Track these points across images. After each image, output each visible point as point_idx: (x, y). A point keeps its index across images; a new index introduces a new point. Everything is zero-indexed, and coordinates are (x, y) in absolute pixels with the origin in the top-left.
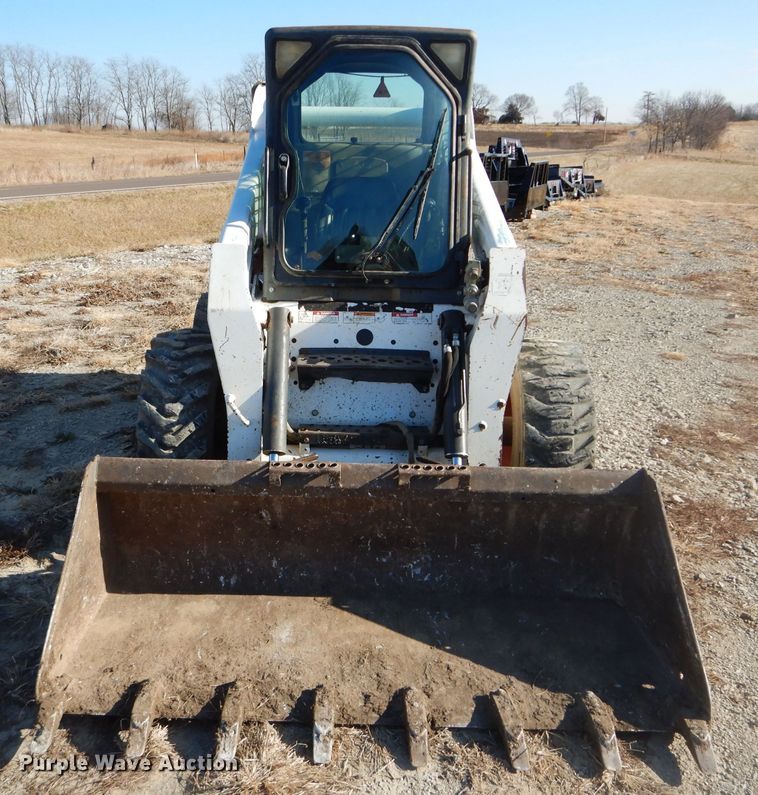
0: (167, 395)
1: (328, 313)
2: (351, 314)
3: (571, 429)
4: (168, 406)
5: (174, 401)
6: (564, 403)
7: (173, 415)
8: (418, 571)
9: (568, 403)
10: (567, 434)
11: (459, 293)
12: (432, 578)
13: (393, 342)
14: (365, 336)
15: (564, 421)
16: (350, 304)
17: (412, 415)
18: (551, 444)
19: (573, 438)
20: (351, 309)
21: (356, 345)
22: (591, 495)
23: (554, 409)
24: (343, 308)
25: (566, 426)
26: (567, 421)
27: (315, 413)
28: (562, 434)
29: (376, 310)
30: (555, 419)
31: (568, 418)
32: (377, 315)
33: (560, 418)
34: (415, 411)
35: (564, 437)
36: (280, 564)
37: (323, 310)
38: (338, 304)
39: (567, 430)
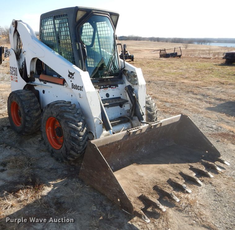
0: (77, 120)
2: (103, 89)
4: (79, 124)
5: (79, 122)
7: (80, 126)
11: (122, 81)
12: (147, 151)
13: (113, 96)
14: (107, 95)
17: (121, 114)
20: (103, 88)
21: (106, 98)
24: (101, 88)
29: (107, 88)
34: (121, 113)
36: (119, 159)
38: (99, 87)
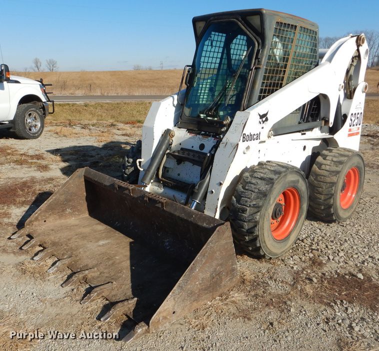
1: (193, 135)
2: (201, 136)
3: (248, 204)
5: (131, 158)
6: (250, 190)
7: (130, 163)
8: (167, 244)
9: (252, 191)
10: (246, 206)
12: (170, 248)
14: (202, 146)
15: (246, 199)
16: (203, 133)
18: (239, 209)
19: (248, 208)
21: (198, 149)
22: (203, 227)
23: (245, 192)
24: (199, 134)
25: (246, 202)
26: (248, 199)
27: (179, 175)
28: (244, 205)
29: (210, 136)
30: (243, 197)
31: (249, 198)
32: (210, 138)
33: (245, 197)
35: (244, 207)
37: (193, 133)
38: (199, 132)
39: (246, 204)
